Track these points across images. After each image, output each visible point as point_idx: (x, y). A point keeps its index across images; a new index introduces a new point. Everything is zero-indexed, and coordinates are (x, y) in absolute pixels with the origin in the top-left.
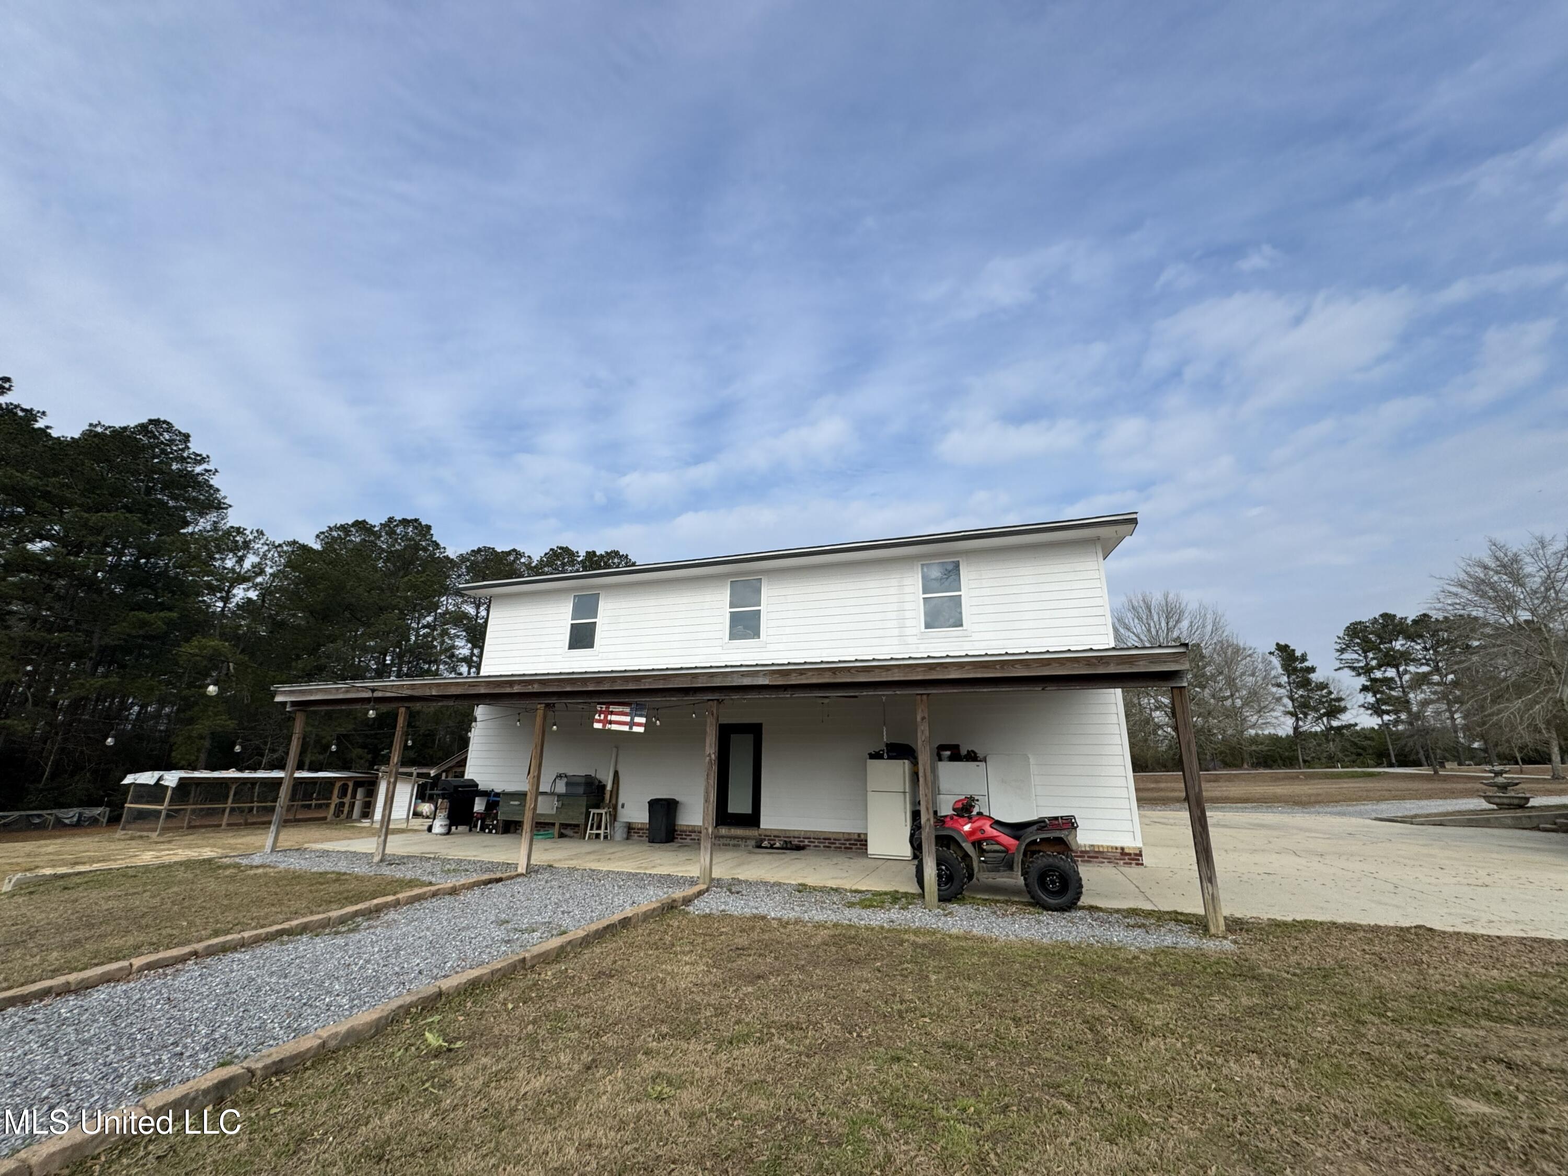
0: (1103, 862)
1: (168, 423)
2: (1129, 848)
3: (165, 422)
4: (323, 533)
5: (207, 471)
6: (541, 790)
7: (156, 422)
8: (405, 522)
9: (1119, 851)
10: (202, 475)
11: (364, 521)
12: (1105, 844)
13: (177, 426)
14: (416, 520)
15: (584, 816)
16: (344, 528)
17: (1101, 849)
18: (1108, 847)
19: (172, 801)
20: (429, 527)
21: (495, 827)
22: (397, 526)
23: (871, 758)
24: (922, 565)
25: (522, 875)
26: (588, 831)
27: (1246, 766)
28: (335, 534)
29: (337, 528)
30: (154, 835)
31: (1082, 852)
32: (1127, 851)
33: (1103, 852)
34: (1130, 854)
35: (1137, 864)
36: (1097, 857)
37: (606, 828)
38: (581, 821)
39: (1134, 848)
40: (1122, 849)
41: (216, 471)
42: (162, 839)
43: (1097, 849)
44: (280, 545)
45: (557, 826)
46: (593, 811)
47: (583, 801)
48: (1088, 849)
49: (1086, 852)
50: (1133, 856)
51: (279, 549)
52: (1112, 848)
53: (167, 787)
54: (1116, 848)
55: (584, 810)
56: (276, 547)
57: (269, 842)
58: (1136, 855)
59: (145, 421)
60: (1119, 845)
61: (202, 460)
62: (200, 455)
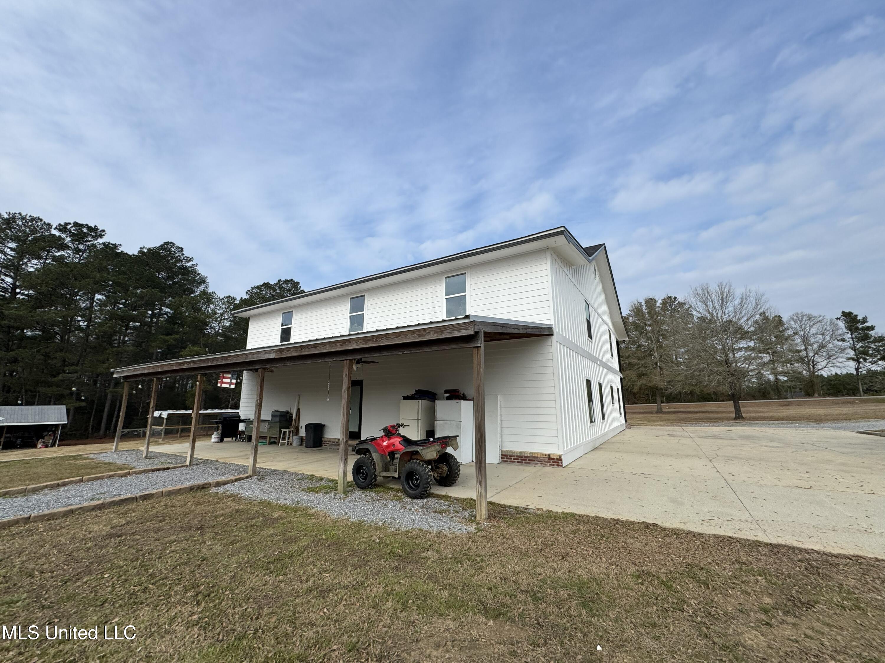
0: (537, 464)
1: (173, 243)
2: (553, 455)
3: (171, 243)
4: (249, 291)
5: (193, 265)
6: (262, 418)
7: (167, 243)
8: (286, 281)
9: (547, 457)
10: (191, 267)
11: (268, 283)
12: (540, 451)
13: (177, 244)
14: (292, 280)
15: (278, 433)
16: (258, 287)
17: (536, 456)
18: (541, 454)
19: (166, 424)
20: (298, 283)
21: (245, 438)
22: (283, 284)
23: (404, 399)
24: (446, 278)
25: (187, 466)
26: (281, 441)
27: (816, 395)
28: (254, 290)
29: (255, 288)
30: (160, 440)
31: (525, 457)
32: (552, 457)
33: (537, 457)
34: (554, 459)
35: (558, 466)
36: (534, 461)
37: (288, 439)
38: (278, 436)
39: (557, 455)
40: (549, 455)
41: (197, 264)
42: (163, 442)
43: (534, 455)
44: (223, 299)
45: (268, 438)
46: (283, 430)
47: (278, 425)
48: (529, 455)
49: (527, 457)
50: (555, 460)
51: (222, 301)
52: (543, 455)
53: (164, 418)
54: (546, 455)
55: (278, 430)
56: (221, 300)
57: (114, 447)
58: (557, 459)
59: (162, 243)
60: (548, 452)
61: (189, 260)
62: (188, 257)
